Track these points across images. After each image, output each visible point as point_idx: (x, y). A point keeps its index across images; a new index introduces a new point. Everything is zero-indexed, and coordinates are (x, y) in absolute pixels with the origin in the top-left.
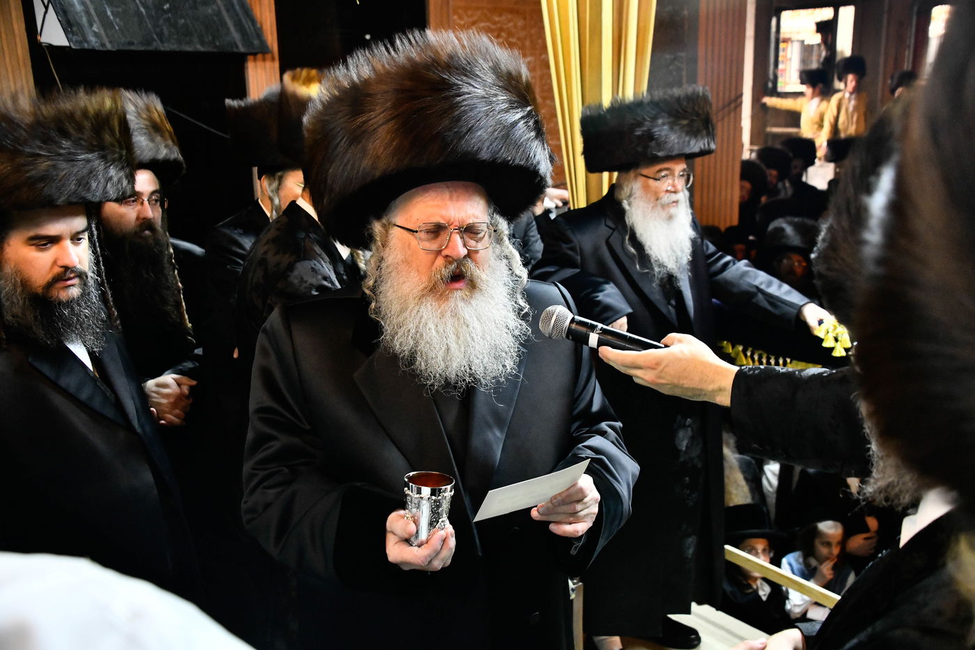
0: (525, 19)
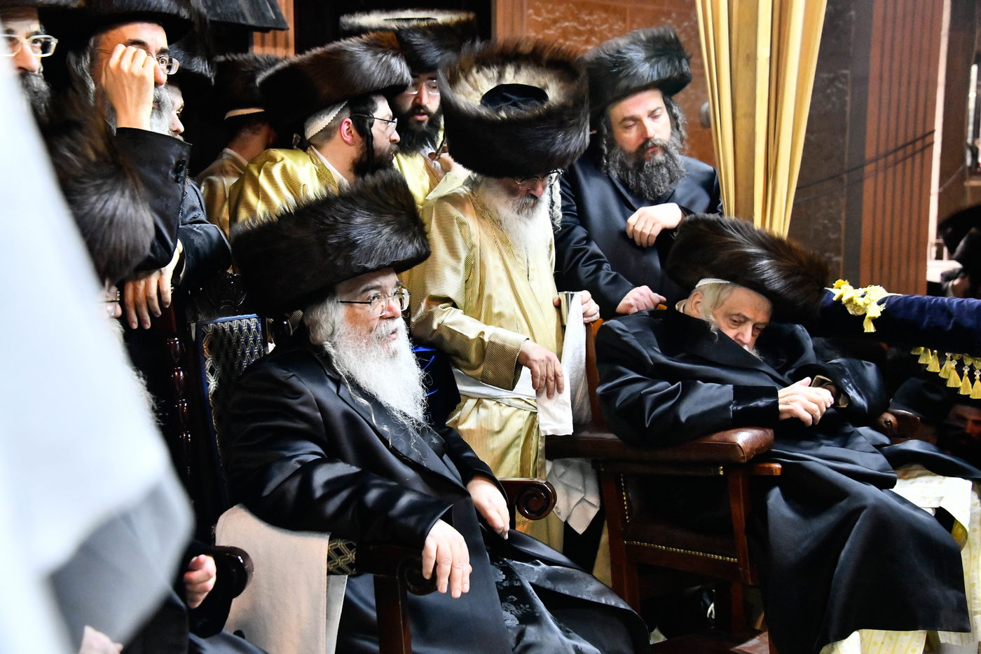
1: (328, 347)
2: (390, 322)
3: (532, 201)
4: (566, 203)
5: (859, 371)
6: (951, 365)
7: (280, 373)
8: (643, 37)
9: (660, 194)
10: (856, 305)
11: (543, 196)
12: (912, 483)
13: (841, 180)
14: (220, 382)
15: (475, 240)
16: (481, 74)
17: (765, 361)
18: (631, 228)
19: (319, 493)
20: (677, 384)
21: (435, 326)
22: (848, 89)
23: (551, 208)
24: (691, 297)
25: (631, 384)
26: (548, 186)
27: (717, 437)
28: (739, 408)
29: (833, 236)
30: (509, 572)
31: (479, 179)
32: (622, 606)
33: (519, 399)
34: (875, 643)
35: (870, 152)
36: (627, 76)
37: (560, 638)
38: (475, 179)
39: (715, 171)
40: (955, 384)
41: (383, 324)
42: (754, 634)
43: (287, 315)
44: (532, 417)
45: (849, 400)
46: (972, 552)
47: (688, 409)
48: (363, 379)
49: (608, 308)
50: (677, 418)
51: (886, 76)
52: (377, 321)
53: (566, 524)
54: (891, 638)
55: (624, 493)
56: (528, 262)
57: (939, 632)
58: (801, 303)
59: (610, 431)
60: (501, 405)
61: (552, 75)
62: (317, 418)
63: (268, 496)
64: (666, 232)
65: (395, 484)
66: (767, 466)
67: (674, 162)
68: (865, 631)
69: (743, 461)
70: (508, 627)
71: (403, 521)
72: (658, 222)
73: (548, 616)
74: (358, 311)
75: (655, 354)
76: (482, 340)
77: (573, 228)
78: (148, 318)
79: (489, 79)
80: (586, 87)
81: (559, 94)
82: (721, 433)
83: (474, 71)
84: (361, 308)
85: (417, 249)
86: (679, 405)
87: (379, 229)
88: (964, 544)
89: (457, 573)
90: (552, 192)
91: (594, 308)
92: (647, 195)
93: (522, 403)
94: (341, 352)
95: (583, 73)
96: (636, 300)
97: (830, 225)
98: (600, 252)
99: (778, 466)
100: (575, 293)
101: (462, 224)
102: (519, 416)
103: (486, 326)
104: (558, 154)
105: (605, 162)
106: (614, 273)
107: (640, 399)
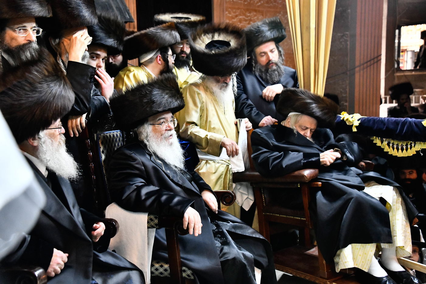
0: (263, 15)
1: (145, 141)
2: (169, 132)
3: (225, 85)
4: (239, 85)
5: (351, 146)
6: (385, 143)
7: (128, 152)
8: (267, 21)
9: (275, 81)
10: (349, 121)
11: (230, 83)
12: (371, 188)
13: (347, 74)
14: (106, 156)
15: (204, 100)
16: (205, 36)
17: (315, 143)
18: (264, 94)
19: (143, 198)
20: (282, 153)
21: (189, 133)
22: (348, 39)
23: (233, 87)
24: (286, 120)
25: (264, 153)
26: (232, 79)
27: (297, 173)
28: (305, 161)
29: (344, 95)
30: (218, 226)
31: (205, 76)
32: (261, 238)
33: (222, 160)
34: (357, 249)
35: (357, 63)
36: (262, 36)
37: (237, 251)
38: (204, 76)
39: (295, 71)
40: (387, 150)
41: (166, 133)
42: (313, 246)
43: (132, 130)
44: (227, 167)
45: (347, 157)
46: (393, 213)
47: (286, 162)
48: (159, 153)
49: (255, 125)
50: (282, 166)
51: (363, 34)
52: (164, 131)
53: (241, 207)
54: (363, 247)
55: (263, 195)
56: (224, 108)
57: (381, 244)
58: (328, 120)
59: (257, 172)
60: (215, 163)
61: (232, 37)
62: (142, 169)
63: (124, 199)
64: (277, 95)
65: (172, 193)
66: (316, 183)
67: (280, 69)
68: (353, 244)
69: (307, 182)
70: (217, 247)
71: (175, 208)
72: (274, 92)
73: (232, 242)
74: (157, 127)
75: (273, 142)
76: (207, 138)
77: (241, 94)
78: (77, 133)
79: (208, 38)
80: (245, 41)
81: (235, 44)
82: (299, 171)
83: (203, 35)
84: (158, 127)
85: (179, 104)
86: (282, 161)
87: (163, 96)
88: (390, 210)
89: (197, 227)
90: (233, 81)
91: (250, 125)
92: (270, 82)
93: (223, 162)
94: (151, 143)
95: (244, 36)
96: (266, 121)
97: (343, 91)
98: (252, 103)
99: (320, 183)
100: (242, 119)
101: (198, 94)
102: (222, 167)
103: (208, 132)
104: (235, 66)
105: (254, 69)
106: (257, 111)
107: (268, 159)
